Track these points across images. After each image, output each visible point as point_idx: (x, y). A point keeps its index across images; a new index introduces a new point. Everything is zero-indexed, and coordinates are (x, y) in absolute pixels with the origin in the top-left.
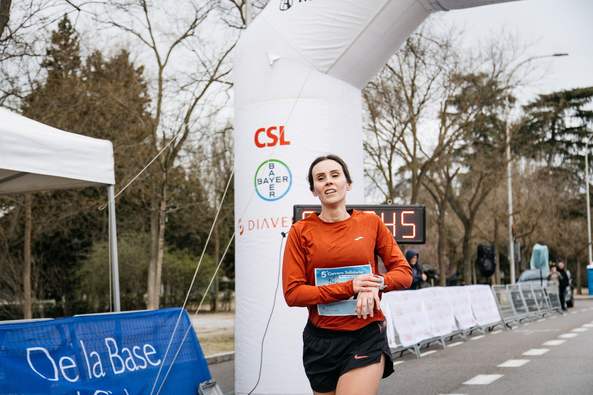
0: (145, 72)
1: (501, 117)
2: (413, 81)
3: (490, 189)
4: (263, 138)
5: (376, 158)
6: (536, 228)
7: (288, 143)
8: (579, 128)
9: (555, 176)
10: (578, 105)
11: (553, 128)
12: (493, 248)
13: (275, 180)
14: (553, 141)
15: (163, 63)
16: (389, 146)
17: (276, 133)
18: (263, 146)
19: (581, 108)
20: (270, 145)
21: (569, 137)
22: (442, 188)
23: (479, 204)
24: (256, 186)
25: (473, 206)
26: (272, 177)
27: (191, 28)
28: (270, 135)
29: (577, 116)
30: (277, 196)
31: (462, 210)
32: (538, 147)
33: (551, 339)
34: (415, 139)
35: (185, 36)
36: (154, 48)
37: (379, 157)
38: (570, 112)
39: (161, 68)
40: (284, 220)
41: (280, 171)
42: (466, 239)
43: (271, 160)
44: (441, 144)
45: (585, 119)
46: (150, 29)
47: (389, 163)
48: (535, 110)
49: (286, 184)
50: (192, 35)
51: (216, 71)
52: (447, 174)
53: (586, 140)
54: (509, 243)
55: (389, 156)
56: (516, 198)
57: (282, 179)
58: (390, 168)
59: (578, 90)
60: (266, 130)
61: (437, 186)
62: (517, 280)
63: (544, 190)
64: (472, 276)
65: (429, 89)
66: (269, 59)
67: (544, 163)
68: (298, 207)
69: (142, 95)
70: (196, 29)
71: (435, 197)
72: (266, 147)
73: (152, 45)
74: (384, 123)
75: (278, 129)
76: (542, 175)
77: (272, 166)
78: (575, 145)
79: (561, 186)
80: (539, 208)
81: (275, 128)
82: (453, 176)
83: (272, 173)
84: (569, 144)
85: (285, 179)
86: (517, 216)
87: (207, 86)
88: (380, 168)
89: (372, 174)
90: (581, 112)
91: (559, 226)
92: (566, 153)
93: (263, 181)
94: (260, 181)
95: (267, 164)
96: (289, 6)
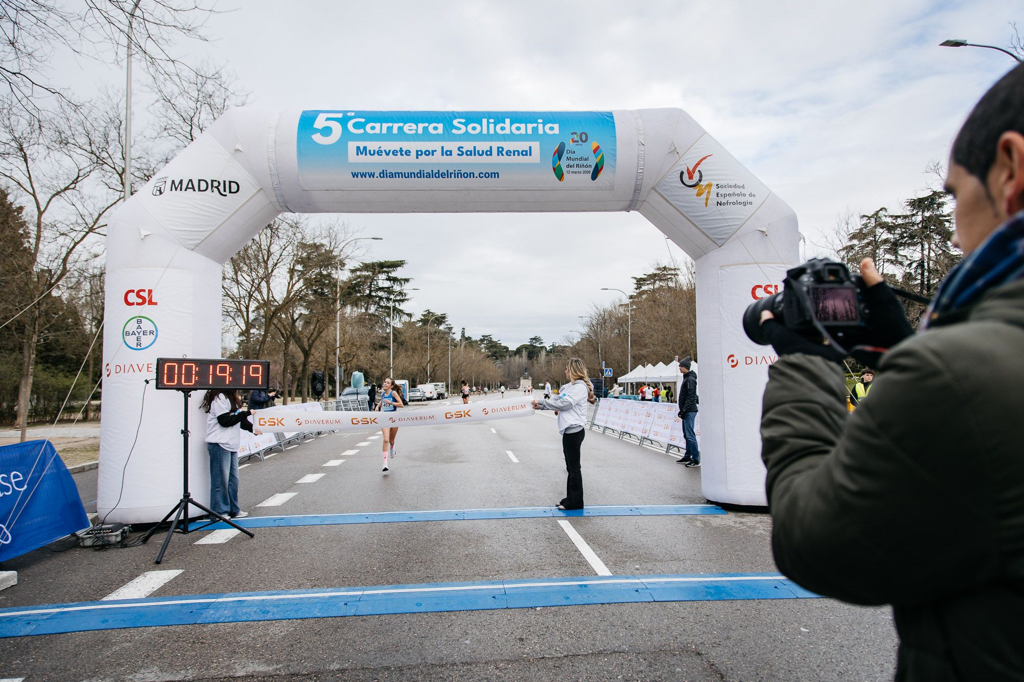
0: (24, 213)
1: (334, 276)
2: (269, 248)
3: (324, 329)
4: (132, 298)
5: (237, 303)
6: (355, 357)
7: (156, 304)
8: (388, 288)
9: (370, 320)
10: (388, 272)
11: (370, 286)
12: (323, 375)
13: (142, 333)
14: (370, 296)
15: (42, 209)
16: (248, 294)
17: (145, 294)
18: (133, 304)
19: (390, 275)
20: (138, 304)
21: (380, 294)
22: (287, 327)
23: (315, 339)
24: (124, 338)
25: (310, 341)
26: (139, 330)
27: (73, 183)
28: (138, 296)
29: (387, 280)
30: (143, 346)
31: (303, 344)
32: (359, 299)
33: (362, 441)
34: (269, 289)
35: (67, 188)
36: (34, 195)
37: (239, 302)
38: (383, 276)
39: (41, 213)
40: (149, 366)
41: (146, 326)
42: (305, 364)
43: (139, 317)
44: (288, 297)
45: (392, 282)
46: (30, 178)
47: (247, 308)
48: (358, 273)
49: (152, 337)
50: (73, 189)
51: (95, 223)
52: (292, 318)
53: (392, 297)
54: (336, 367)
55: (247, 302)
56: (342, 335)
57: (148, 332)
58: (248, 312)
59: (388, 261)
60: (135, 292)
61: (284, 327)
62: (340, 395)
63: (362, 329)
64: (308, 389)
65: (281, 255)
66: (140, 234)
67: (363, 310)
68: (161, 359)
69: (21, 231)
70: (77, 185)
71: (282, 334)
72: (135, 306)
73: (31, 191)
74: (245, 275)
75: (147, 291)
76: (361, 320)
77: (139, 322)
78: (384, 300)
79: (374, 328)
80: (358, 344)
81: (144, 291)
82: (297, 319)
83: (139, 327)
84: (381, 298)
85: (151, 332)
86: (341, 349)
87: (84, 236)
88: (240, 311)
89: (232, 314)
90: (389, 277)
91: (372, 355)
92: (379, 304)
93: (131, 334)
94: (127, 334)
95: (135, 319)
96: (161, 193)
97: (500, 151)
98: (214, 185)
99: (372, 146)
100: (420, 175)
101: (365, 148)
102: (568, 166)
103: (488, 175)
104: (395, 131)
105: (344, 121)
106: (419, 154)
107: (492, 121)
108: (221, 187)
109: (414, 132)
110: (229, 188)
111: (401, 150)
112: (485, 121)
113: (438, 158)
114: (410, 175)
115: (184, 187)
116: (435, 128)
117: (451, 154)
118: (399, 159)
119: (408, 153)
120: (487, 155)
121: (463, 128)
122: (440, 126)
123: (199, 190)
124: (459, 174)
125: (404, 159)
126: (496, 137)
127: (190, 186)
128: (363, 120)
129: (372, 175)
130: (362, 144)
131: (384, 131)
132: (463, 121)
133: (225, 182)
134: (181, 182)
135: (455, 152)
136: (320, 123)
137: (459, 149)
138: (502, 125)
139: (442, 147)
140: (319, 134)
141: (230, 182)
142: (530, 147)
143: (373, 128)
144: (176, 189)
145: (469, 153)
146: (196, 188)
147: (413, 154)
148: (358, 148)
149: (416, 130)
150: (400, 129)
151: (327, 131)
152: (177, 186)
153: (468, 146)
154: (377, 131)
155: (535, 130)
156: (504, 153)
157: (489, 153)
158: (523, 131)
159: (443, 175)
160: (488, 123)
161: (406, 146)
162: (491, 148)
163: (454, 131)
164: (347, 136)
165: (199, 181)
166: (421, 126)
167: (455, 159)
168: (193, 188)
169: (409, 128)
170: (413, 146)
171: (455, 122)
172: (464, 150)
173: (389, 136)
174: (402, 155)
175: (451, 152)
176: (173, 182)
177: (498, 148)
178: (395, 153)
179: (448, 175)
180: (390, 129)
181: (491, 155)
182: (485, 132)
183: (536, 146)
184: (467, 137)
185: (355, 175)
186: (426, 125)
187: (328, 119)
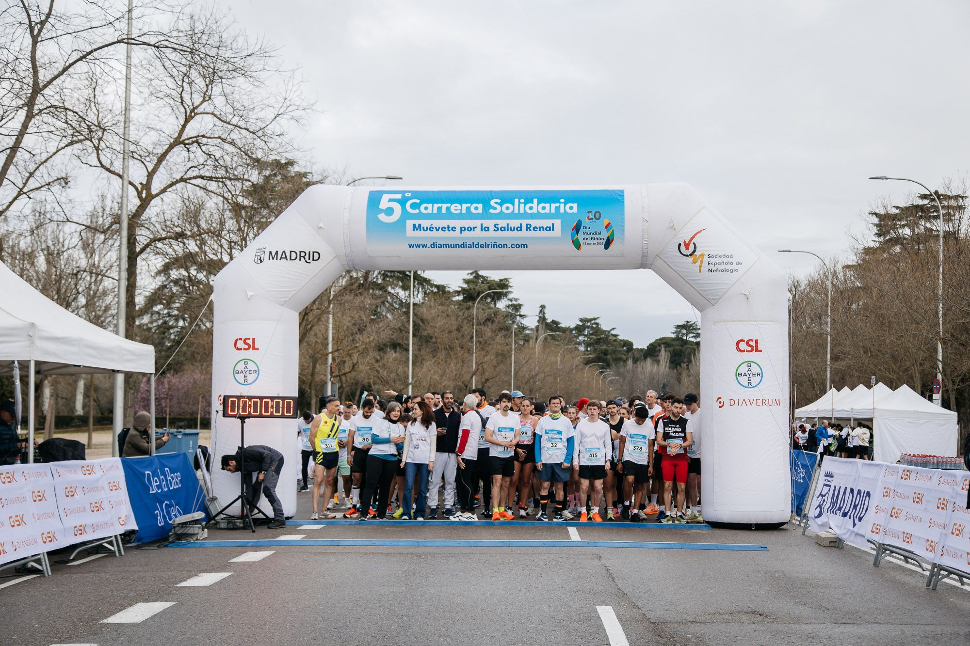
4: (240, 344)
7: (258, 349)
13: (248, 372)
17: (250, 342)
18: (241, 349)
20: (245, 349)
24: (234, 375)
26: (246, 370)
28: (245, 343)
30: (249, 382)
41: (251, 366)
43: (245, 359)
49: (255, 377)
57: (253, 371)
60: (243, 339)
66: (247, 294)
72: (243, 350)
75: (252, 340)
77: (246, 363)
81: (249, 339)
83: (246, 367)
94: (237, 372)
95: (243, 361)
96: (261, 262)
97: (528, 227)
98: (301, 256)
99: (426, 223)
100: (464, 246)
101: (420, 225)
102: (584, 239)
103: (518, 246)
104: (444, 211)
105: (402, 202)
106: (462, 229)
107: (522, 201)
108: (307, 257)
109: (459, 212)
110: (313, 256)
111: (448, 227)
112: (516, 201)
113: (478, 233)
114: (455, 246)
115: (279, 257)
116: (476, 208)
117: (488, 230)
118: (447, 234)
119: (454, 229)
120: (518, 230)
121: (498, 207)
122: (480, 206)
123: (291, 259)
124: (494, 245)
125: (451, 234)
126: (525, 216)
127: (284, 256)
128: (418, 201)
129: (425, 246)
130: (417, 222)
131: (435, 211)
132: (499, 201)
133: (310, 252)
134: (277, 253)
135: (492, 228)
136: (384, 204)
137: (495, 226)
138: (530, 205)
139: (482, 225)
140: (383, 214)
141: (314, 252)
142: (553, 224)
143: (426, 208)
144: (273, 259)
145: (503, 229)
146: (288, 258)
147: (458, 230)
148: (414, 225)
149: (461, 210)
150: (448, 209)
151: (389, 211)
152: (273, 256)
153: (502, 223)
154: (429, 211)
155: (557, 208)
156: (532, 229)
157: (519, 229)
158: (547, 211)
159: (482, 246)
160: (520, 203)
161: (452, 223)
162: (521, 224)
163: (491, 211)
164: (405, 215)
165: (291, 252)
166: (465, 206)
167: (491, 233)
168: (286, 258)
169: (455, 208)
170: (458, 224)
171: (492, 203)
172: (499, 227)
173: (439, 216)
174: (449, 230)
175: (488, 228)
176: (270, 253)
177: (527, 225)
178: (443, 229)
179: (486, 246)
180: (440, 209)
181: (521, 230)
182: (516, 211)
183: (558, 223)
184: (501, 216)
185: (411, 246)
186: (469, 205)
187: (390, 200)
